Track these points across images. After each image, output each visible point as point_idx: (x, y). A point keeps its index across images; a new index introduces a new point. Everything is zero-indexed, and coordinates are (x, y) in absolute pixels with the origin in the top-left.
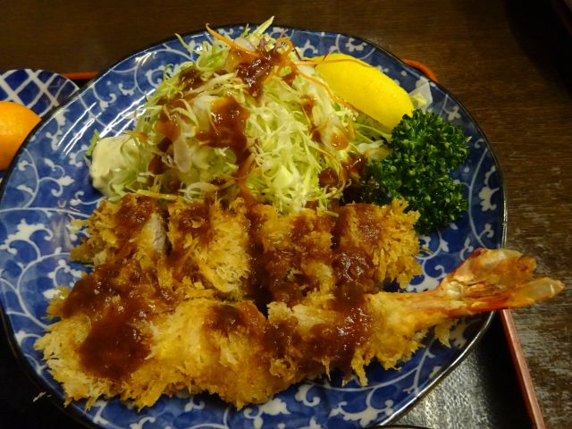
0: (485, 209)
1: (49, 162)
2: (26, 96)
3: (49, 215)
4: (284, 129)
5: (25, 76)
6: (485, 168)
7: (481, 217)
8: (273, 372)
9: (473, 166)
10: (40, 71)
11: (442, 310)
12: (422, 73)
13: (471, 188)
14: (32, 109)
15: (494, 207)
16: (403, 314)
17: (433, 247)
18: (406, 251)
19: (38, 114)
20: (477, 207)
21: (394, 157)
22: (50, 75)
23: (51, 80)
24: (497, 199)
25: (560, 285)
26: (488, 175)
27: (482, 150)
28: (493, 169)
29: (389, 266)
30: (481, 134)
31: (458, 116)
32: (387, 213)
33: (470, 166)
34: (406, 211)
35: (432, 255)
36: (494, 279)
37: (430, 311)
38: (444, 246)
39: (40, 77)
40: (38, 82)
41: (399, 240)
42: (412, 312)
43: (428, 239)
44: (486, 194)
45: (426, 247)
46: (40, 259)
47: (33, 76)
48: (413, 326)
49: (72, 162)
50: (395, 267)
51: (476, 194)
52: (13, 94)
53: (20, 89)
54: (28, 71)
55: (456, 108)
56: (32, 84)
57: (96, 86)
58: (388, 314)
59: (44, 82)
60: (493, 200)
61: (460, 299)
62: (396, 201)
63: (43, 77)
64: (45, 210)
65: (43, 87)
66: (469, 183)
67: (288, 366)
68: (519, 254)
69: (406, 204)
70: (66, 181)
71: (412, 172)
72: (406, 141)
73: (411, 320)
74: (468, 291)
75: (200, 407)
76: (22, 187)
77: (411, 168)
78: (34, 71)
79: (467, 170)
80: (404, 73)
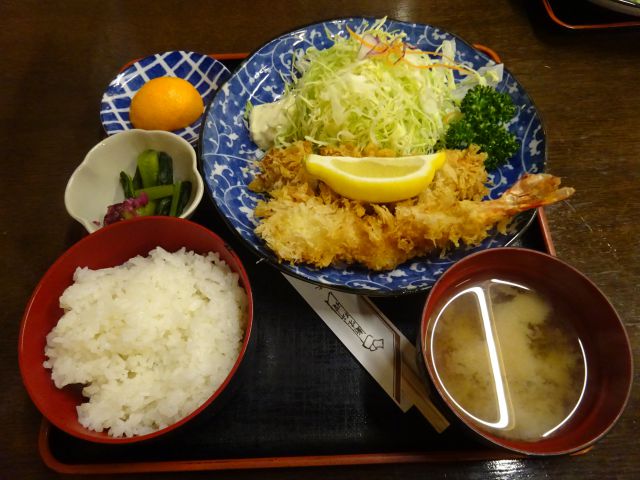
0: (533, 154)
1: (222, 123)
2: (181, 72)
3: (229, 159)
4: (399, 98)
5: (180, 57)
6: (534, 127)
7: (529, 160)
8: (400, 246)
9: (526, 125)
10: (192, 53)
11: (503, 210)
12: (491, 57)
13: (524, 141)
14: (189, 81)
15: (538, 153)
16: (479, 212)
17: (497, 181)
18: (479, 179)
19: (194, 85)
20: (528, 153)
21: (467, 118)
22: (201, 56)
23: (201, 61)
24: (540, 147)
25: (573, 190)
26: (536, 131)
27: (532, 114)
28: (539, 127)
29: (468, 190)
30: (532, 103)
31: (516, 90)
32: (466, 154)
33: (523, 125)
34: (478, 153)
35: (496, 187)
36: (535, 192)
37: (496, 211)
38: (504, 180)
39: (192, 57)
40: (191, 62)
41: (474, 172)
42: (484, 211)
43: (492, 177)
44: (534, 144)
45: (491, 182)
46: (231, 188)
47: (186, 57)
48: (484, 220)
49: (236, 123)
50: (472, 190)
51: (527, 145)
52: (170, 72)
53: (176, 67)
54: (182, 53)
55: (515, 84)
56: (186, 63)
57: (247, 66)
58: (470, 211)
59: (196, 62)
60: (538, 148)
61: (514, 204)
62: (472, 146)
63: (195, 58)
64: (226, 156)
65: (195, 66)
66: (523, 137)
67: (409, 242)
68: (550, 176)
69: (478, 148)
70: (233, 137)
71: (482, 126)
72: (474, 107)
73: (483, 216)
74: (519, 200)
75: (352, 273)
76: (211, 140)
77: (481, 122)
78: (187, 53)
79: (521, 129)
80: (477, 57)
